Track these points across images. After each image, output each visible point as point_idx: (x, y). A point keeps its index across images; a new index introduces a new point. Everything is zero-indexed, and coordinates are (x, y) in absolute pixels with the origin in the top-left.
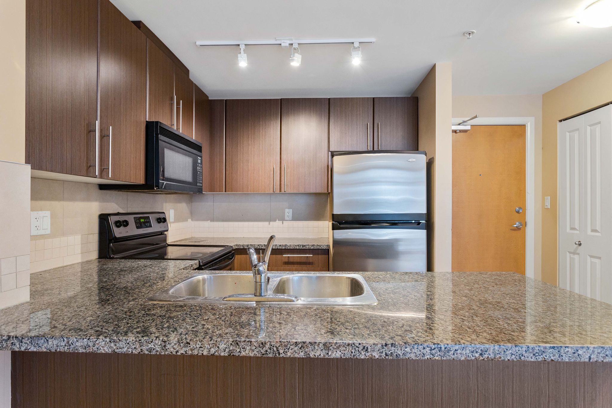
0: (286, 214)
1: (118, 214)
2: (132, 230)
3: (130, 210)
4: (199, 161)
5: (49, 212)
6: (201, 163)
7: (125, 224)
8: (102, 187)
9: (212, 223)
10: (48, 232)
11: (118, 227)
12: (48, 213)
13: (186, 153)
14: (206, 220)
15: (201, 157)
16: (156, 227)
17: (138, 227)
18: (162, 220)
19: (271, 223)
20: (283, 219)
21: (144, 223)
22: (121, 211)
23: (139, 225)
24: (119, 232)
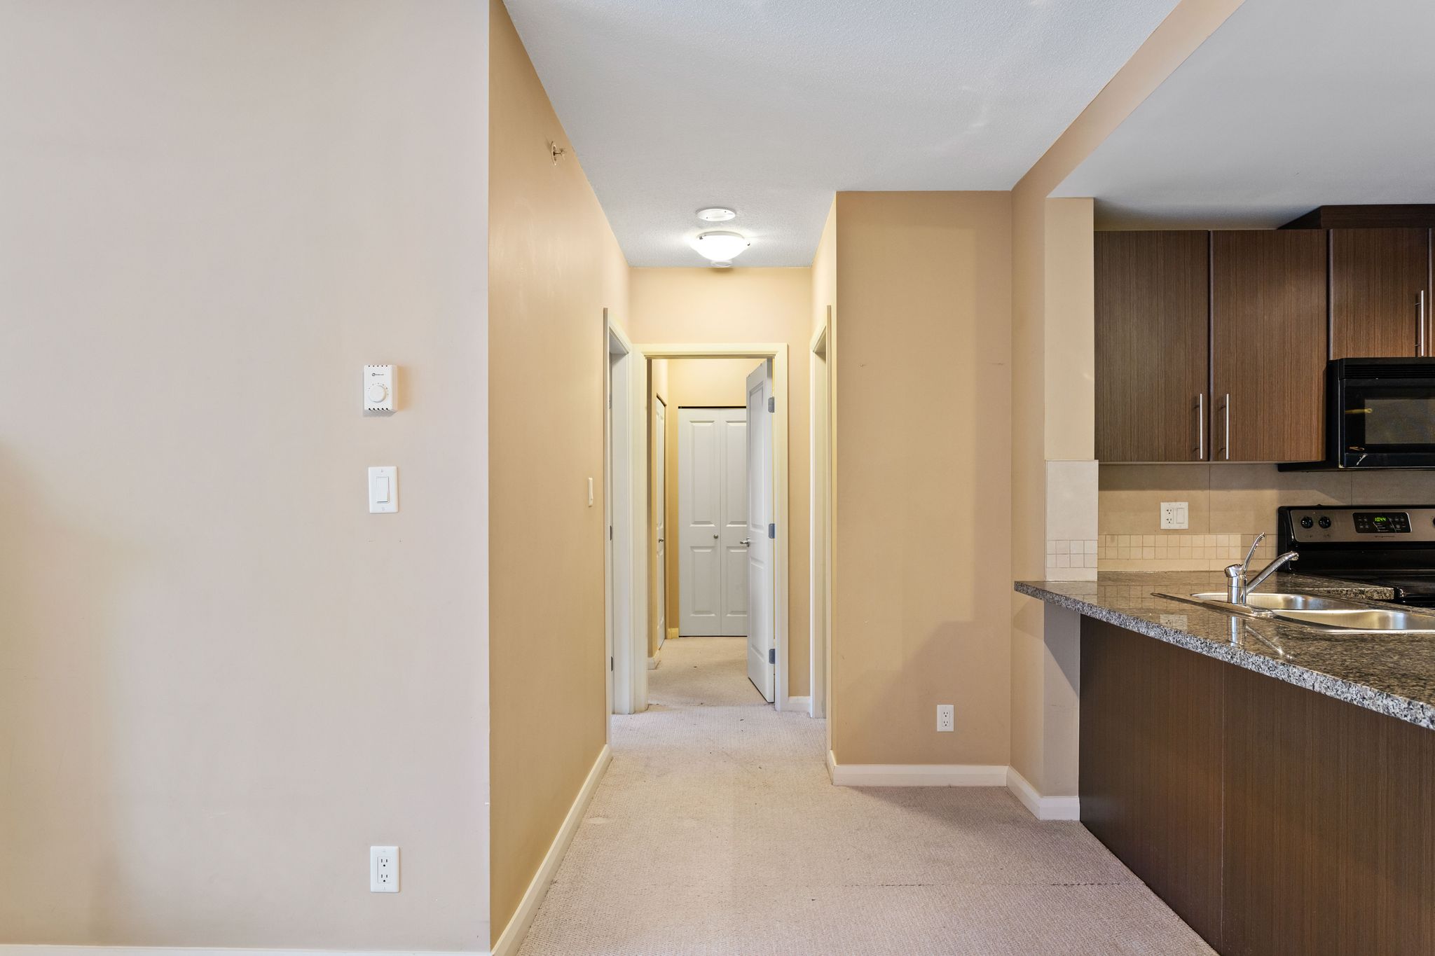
1: (1317, 508)
5: (1187, 504)
7: (1323, 522)
10: (1185, 526)
11: (1305, 526)
12: (1185, 505)
17: (1361, 531)
23: (1367, 528)
24: (1306, 535)
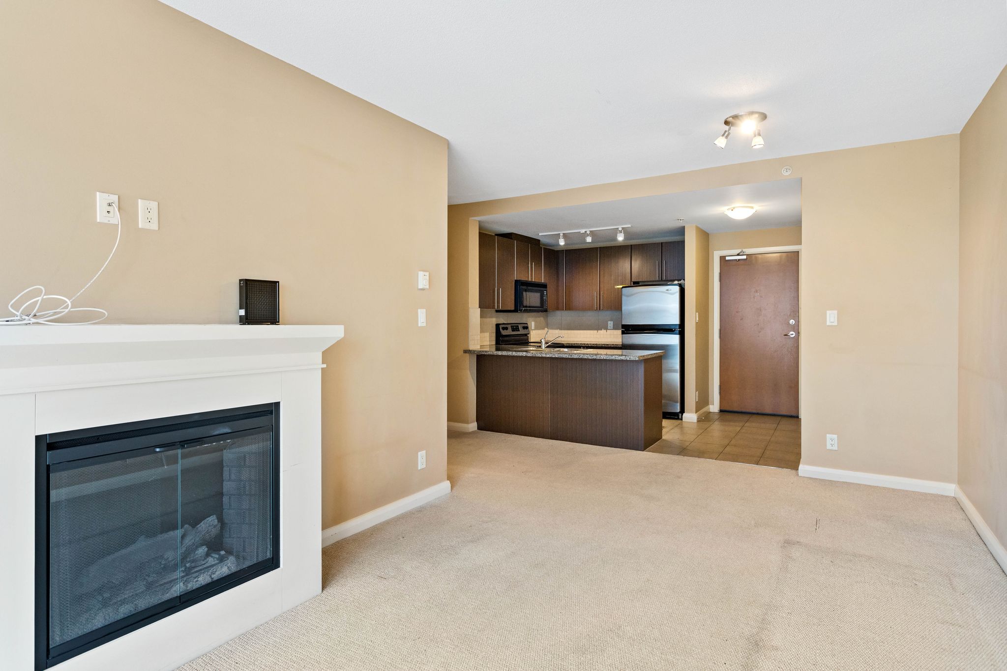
0: (609, 325)
1: (504, 324)
2: (509, 332)
3: (509, 322)
4: (545, 294)
6: (547, 294)
7: (507, 329)
8: (497, 311)
9: (561, 331)
11: (503, 330)
13: (536, 291)
14: (557, 329)
15: (547, 291)
16: (522, 331)
17: (513, 331)
18: (526, 328)
19: (599, 331)
20: (606, 329)
21: (516, 329)
22: (505, 323)
23: (513, 330)
24: (504, 333)
